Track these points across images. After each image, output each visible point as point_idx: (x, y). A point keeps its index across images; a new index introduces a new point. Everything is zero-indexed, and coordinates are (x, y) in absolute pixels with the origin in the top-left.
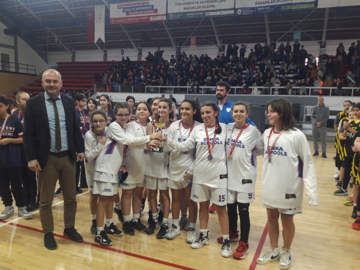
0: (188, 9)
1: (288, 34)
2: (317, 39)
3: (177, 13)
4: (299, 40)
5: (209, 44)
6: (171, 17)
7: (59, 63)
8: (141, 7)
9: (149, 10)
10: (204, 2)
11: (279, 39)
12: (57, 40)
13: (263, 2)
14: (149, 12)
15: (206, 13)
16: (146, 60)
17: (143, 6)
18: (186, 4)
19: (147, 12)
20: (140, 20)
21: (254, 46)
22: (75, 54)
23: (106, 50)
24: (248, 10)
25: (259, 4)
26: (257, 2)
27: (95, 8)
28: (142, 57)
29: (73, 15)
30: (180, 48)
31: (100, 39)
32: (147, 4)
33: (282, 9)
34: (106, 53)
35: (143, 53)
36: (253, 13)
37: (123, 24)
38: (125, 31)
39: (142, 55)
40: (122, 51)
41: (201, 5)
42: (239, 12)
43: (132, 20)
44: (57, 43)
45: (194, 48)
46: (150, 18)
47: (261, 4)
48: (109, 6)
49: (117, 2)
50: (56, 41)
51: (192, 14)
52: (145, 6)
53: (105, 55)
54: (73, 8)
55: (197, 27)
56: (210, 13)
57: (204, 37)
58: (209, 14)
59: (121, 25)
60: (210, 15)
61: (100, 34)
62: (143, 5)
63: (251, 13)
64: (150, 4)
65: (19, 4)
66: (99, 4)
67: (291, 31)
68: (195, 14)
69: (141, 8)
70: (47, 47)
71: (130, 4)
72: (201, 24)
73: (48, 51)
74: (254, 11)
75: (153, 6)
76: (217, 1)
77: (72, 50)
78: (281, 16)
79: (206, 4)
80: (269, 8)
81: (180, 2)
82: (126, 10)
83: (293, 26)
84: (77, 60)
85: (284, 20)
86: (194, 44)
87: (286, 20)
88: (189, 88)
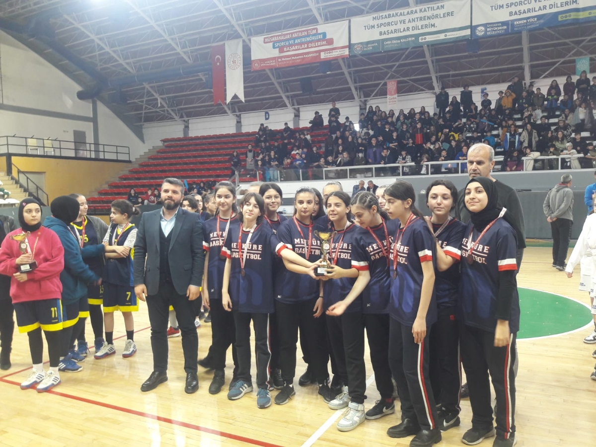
0: (388, 34)
1: (564, 63)
3: (368, 43)
4: (588, 71)
5: (418, 91)
6: (358, 51)
7: (164, 141)
8: (304, 37)
9: (319, 40)
10: (416, 19)
11: (546, 73)
12: (161, 103)
13: (524, 10)
14: (319, 44)
15: (420, 38)
16: (311, 125)
17: (308, 36)
18: (383, 26)
19: (315, 45)
20: (303, 59)
22: (188, 124)
23: (240, 115)
24: (496, 27)
25: (517, 14)
26: (512, 12)
27: (226, 44)
28: (300, 121)
29: (188, 60)
30: (366, 101)
31: (235, 97)
32: (314, 32)
33: (560, 19)
34: (240, 118)
35: (301, 114)
36: (506, 30)
37: (272, 69)
38: (273, 80)
39: (301, 118)
40: (267, 115)
41: (410, 25)
42: (480, 32)
43: (289, 60)
44: (160, 107)
45: (394, 98)
46: (320, 55)
47: (520, 14)
48: (250, 40)
49: (263, 33)
50: (159, 105)
51: (394, 42)
52: (310, 35)
54: (188, 49)
55: (397, 64)
56: (427, 37)
57: (410, 80)
58: (425, 39)
59: (268, 72)
60: (427, 40)
61: (235, 87)
62: (308, 33)
63: (503, 31)
64: (319, 32)
65: (102, 49)
66: (231, 39)
67: (570, 56)
68: (399, 41)
69: (304, 40)
70: (143, 115)
71: (285, 35)
72: (406, 59)
73: (144, 122)
74: (508, 28)
75: (324, 34)
76: (439, 17)
77: (183, 117)
78: (553, 33)
79: (419, 24)
80: (536, 19)
81: (372, 23)
82: (278, 44)
83: (574, 48)
84: (192, 133)
85: (558, 39)
86: (393, 93)
87: (560, 39)
88: (403, 167)
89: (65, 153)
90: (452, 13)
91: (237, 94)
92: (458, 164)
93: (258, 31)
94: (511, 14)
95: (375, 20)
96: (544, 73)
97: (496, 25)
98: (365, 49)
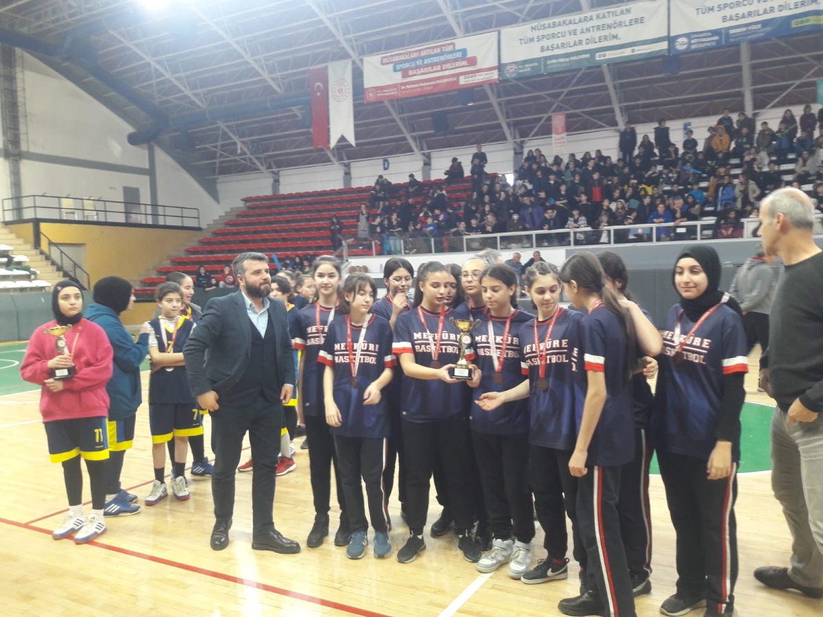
0: (552, 50)
1: (801, 86)
3: (525, 62)
5: (594, 129)
6: (510, 73)
7: (246, 200)
8: (436, 55)
9: (456, 60)
10: (591, 29)
11: (775, 101)
12: (241, 149)
13: (743, 14)
14: (457, 65)
15: (597, 54)
16: (446, 177)
17: (442, 54)
18: (545, 39)
19: (452, 66)
20: (435, 85)
21: (717, 121)
22: (279, 176)
23: (349, 163)
24: (705, 37)
25: (733, 19)
26: (726, 17)
27: (329, 67)
28: (432, 171)
29: (277, 89)
30: (522, 142)
31: (342, 139)
32: (451, 48)
33: (794, 25)
34: (350, 168)
35: (433, 162)
36: (719, 42)
37: (392, 100)
38: (394, 115)
39: (433, 167)
40: (386, 163)
41: (584, 37)
42: (681, 45)
43: (414, 88)
44: (240, 154)
45: (562, 138)
46: (458, 80)
47: (737, 20)
48: (362, 61)
49: (381, 50)
50: (239, 151)
51: (562, 60)
52: (445, 52)
53: (348, 174)
54: (278, 74)
55: (566, 90)
56: (607, 53)
57: (584, 112)
58: (604, 55)
59: (387, 103)
60: (607, 57)
61: (342, 126)
62: (441, 49)
63: (714, 44)
64: (458, 48)
65: (161, 75)
66: (337, 60)
67: (809, 77)
68: (567, 60)
69: (436, 59)
70: (217, 165)
71: (410, 53)
72: (578, 83)
73: (220, 174)
74: (721, 38)
75: (464, 51)
76: (623, 25)
77: (272, 168)
78: (784, 45)
79: (596, 34)
80: (759, 26)
81: (530, 34)
82: (401, 66)
83: (812, 66)
84: (284, 190)
85: (790, 53)
86: (560, 131)
87: (794, 53)
88: (575, 233)
89: (112, 218)
90: (642, 18)
91: (344, 135)
92: (651, 228)
93: (374, 48)
94: (724, 19)
95: (534, 31)
96: (773, 100)
97: (705, 34)
98: (521, 71)
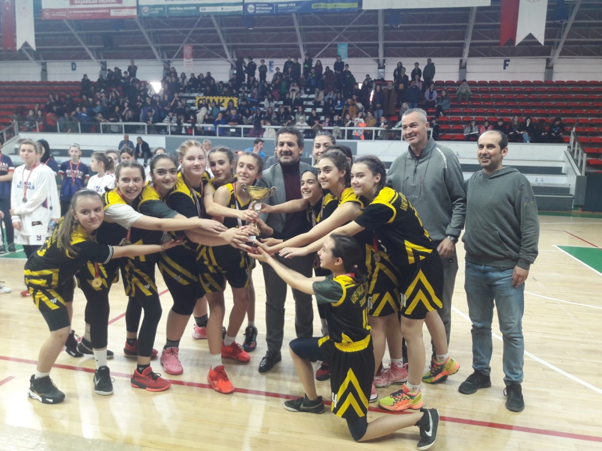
1: (331, 46)
2: (373, 56)
3: (155, 6)
4: (344, 56)
5: (214, 58)
6: (145, 12)
14: (109, 1)
15: (201, 8)
19: (105, 1)
20: (94, 14)
21: (284, 63)
23: (46, 63)
24: (264, 7)
30: (169, 61)
31: (26, 44)
33: (313, 7)
34: (46, 67)
36: (272, 11)
37: (69, 21)
38: (73, 31)
40: (74, 65)
42: (251, 9)
43: (80, 14)
45: (190, 62)
46: (109, 12)
51: (178, 9)
53: (44, 71)
55: (192, 29)
56: (207, 8)
57: (205, 46)
58: (205, 9)
59: (65, 21)
60: (207, 11)
61: (26, 34)
63: (269, 12)
67: (335, 41)
68: (182, 9)
72: (198, 26)
74: (273, 8)
78: (318, 18)
80: (295, 5)
83: (336, 34)
85: (322, 24)
86: (189, 57)
87: (325, 25)
88: (171, 126)
91: (27, 41)
96: (318, 53)
97: (264, 5)
98: (152, 12)
